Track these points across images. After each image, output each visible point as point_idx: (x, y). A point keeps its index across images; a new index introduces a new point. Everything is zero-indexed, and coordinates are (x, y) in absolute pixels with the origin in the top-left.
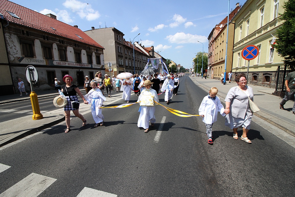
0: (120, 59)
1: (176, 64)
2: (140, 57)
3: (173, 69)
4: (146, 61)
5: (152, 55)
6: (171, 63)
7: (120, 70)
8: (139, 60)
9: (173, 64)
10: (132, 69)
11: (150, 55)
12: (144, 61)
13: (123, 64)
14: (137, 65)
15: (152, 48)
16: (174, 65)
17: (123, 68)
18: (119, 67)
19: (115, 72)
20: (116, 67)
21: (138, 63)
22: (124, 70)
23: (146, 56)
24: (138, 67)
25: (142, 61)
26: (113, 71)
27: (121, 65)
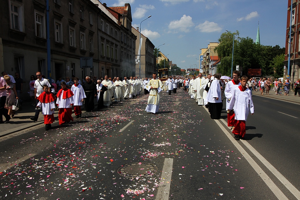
1: (168, 59)
4: (109, 36)
5: (125, 26)
6: (160, 55)
8: (86, 25)
9: (163, 59)
11: (121, 25)
12: (104, 36)
14: (78, 41)
15: (127, 9)
21: (83, 35)
23: (110, 22)
24: (81, 48)
25: (96, 33)
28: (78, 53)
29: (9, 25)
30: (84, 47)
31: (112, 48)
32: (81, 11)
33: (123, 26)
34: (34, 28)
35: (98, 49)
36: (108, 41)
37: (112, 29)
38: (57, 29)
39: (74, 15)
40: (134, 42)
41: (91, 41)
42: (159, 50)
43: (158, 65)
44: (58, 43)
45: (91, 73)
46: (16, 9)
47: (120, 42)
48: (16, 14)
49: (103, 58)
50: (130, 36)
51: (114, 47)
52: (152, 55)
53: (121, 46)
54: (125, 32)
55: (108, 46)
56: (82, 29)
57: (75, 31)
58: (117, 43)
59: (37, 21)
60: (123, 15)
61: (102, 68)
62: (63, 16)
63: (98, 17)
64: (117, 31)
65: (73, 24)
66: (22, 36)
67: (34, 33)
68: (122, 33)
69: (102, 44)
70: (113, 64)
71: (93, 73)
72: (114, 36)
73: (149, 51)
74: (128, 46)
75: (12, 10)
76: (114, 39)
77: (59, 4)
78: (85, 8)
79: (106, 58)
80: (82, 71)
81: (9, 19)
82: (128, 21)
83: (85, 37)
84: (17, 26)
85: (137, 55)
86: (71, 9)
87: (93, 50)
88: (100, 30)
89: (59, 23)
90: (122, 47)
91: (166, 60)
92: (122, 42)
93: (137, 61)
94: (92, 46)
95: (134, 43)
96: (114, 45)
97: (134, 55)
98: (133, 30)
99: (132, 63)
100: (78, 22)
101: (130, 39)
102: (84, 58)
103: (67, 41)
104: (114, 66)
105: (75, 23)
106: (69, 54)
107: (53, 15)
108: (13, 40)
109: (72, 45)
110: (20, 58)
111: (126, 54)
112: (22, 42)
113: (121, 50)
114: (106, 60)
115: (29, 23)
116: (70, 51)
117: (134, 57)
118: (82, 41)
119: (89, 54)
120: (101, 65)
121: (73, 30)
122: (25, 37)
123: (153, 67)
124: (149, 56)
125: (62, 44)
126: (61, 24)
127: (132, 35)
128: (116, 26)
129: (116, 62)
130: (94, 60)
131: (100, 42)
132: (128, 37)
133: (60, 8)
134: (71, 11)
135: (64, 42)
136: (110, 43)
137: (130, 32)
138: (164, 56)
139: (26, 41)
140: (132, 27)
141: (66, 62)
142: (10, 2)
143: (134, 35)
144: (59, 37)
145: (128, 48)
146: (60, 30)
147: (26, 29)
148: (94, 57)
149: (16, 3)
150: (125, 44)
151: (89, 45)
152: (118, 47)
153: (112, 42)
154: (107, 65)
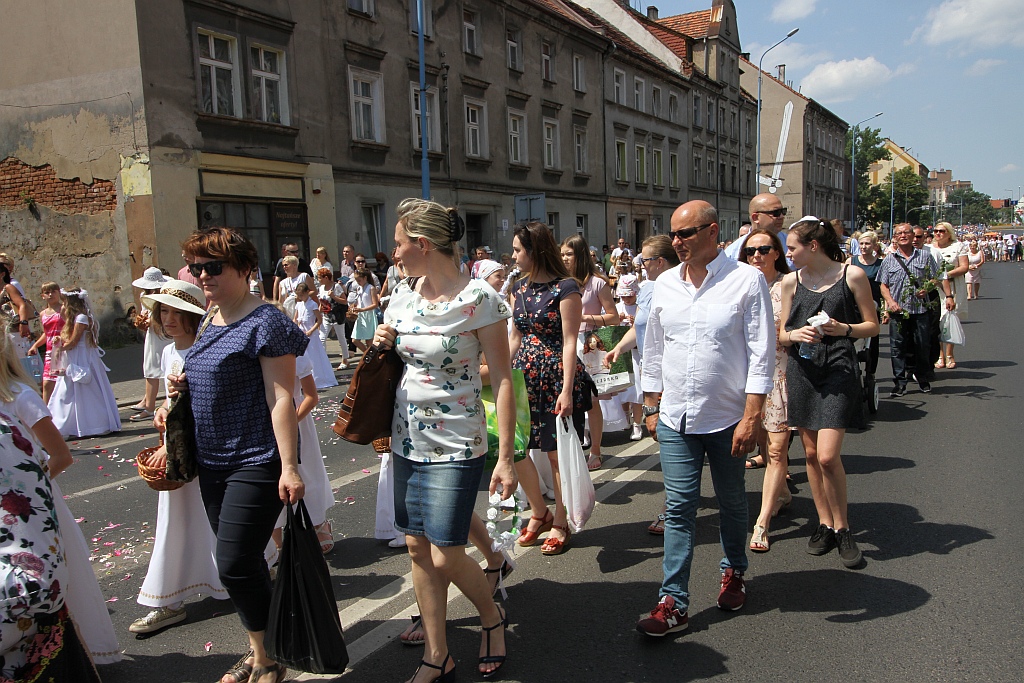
0: (234, 52)
1: (922, 167)
2: (577, 74)
3: (900, 197)
4: (647, 116)
5: (713, 75)
6: (883, 154)
7: (217, 185)
8: (562, 95)
9: (900, 165)
10: (455, 184)
11: (696, 73)
12: (628, 120)
13: (286, 121)
14: (537, 147)
15: (719, 17)
16: (908, 172)
17: (300, 159)
18: (199, 153)
19: (133, 203)
20: (146, 142)
21: (554, 126)
22: (299, 183)
23: (647, 72)
24: (547, 166)
25: (596, 115)
26: (114, 197)
27: (252, 125)
28: (535, 179)
29: (349, 132)
30: (554, 160)
31: (659, 153)
32: (548, 57)
33: (706, 78)
34: (409, 129)
35: (602, 163)
36: (640, 133)
37: (656, 91)
38: (474, 120)
39: (522, 73)
40: (749, 121)
41: (581, 141)
42: (880, 135)
43: (875, 190)
44: (474, 160)
46: (366, 89)
47: (691, 129)
48: (366, 101)
49: (624, 185)
50: (733, 103)
51: (664, 150)
52: (837, 157)
53: (694, 143)
54: (712, 94)
55: (641, 149)
56: (550, 109)
57: (525, 120)
58: (679, 135)
59: (417, 108)
60: (707, 39)
61: (620, 220)
62: (489, 84)
63: (606, 65)
64: (675, 94)
65: (518, 100)
66: (378, 153)
67: (410, 141)
68: (697, 98)
69: (620, 146)
70: (658, 202)
72: (663, 115)
73: (822, 143)
74: (723, 139)
75: (356, 92)
76: (666, 123)
77: (479, 52)
78: (558, 47)
79: (632, 186)
81: (348, 118)
82: (723, 54)
83: (558, 132)
84: (369, 133)
85: (774, 164)
86: (514, 59)
87: (586, 165)
88: (610, 103)
89: (480, 104)
90: (697, 146)
91: (911, 168)
92: (697, 130)
93: (773, 185)
94: (585, 155)
95: (752, 124)
96: (666, 141)
97: (748, 166)
98: (745, 82)
99: (739, 193)
100: (536, 93)
101: (734, 114)
102: (524, 198)
103: (501, 152)
104: (665, 210)
105: (524, 98)
106: (507, 186)
107: (461, 85)
108: (359, 166)
109: (516, 158)
110: (375, 207)
111: (715, 165)
112: (379, 169)
113: (695, 155)
114: (631, 191)
115: (398, 119)
116: (511, 178)
117: (748, 172)
118: (549, 145)
119: (572, 179)
120: (615, 209)
121: (521, 118)
122: (388, 155)
123: (840, 199)
124: (824, 162)
125: (488, 162)
126: (485, 106)
127: (741, 99)
128: (671, 82)
129: (672, 196)
130: (589, 195)
131: (612, 140)
132: (724, 110)
133: (482, 62)
134: (514, 65)
135: (491, 154)
136: (647, 137)
137: (734, 90)
138: (905, 155)
139: (390, 165)
140: (741, 72)
141: (498, 208)
142: (351, 75)
143: (750, 96)
144: (478, 141)
145: (723, 147)
146: (481, 122)
147: (389, 135)
148: (589, 188)
149: (366, 76)
150: (710, 134)
151: (573, 153)
152: (680, 145)
153: (658, 132)
154: (637, 208)
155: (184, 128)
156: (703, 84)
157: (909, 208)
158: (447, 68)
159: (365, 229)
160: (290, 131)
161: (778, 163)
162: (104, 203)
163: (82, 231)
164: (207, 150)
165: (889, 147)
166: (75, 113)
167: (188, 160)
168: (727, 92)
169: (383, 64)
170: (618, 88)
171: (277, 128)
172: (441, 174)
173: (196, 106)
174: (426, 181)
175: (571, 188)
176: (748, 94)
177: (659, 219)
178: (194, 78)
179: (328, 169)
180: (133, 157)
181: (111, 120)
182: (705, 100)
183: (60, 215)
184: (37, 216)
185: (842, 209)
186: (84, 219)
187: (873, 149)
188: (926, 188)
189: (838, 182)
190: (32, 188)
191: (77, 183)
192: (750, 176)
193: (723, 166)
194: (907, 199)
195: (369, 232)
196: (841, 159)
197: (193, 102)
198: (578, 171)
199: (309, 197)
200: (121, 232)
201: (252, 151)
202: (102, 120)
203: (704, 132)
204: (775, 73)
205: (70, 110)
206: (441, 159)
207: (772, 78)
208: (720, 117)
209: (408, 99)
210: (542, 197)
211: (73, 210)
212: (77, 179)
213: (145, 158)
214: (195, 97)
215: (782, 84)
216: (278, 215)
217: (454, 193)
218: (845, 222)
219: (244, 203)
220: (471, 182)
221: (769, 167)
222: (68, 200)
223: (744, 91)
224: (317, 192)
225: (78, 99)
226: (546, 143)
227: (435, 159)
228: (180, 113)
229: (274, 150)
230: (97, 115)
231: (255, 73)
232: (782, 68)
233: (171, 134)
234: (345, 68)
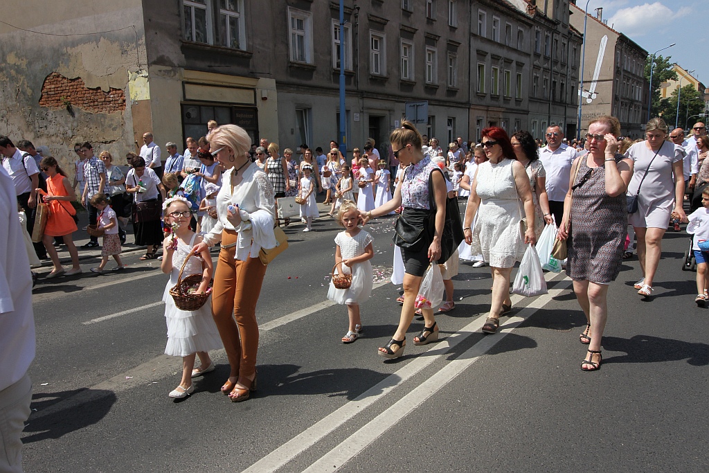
1: (700, 85)
2: (451, 14)
3: (683, 107)
4: (501, 45)
5: (550, 15)
6: (672, 76)
7: (195, 93)
8: (440, 30)
9: (683, 83)
10: (362, 94)
11: (538, 14)
12: (487, 48)
13: (243, 47)
14: (421, 67)
16: (689, 89)
17: (253, 75)
18: (182, 70)
19: (137, 105)
20: (146, 62)
21: (433, 52)
22: (252, 92)
23: (502, 13)
24: (427, 82)
25: (464, 44)
26: (124, 101)
27: (220, 50)
28: (419, 91)
29: (288, 56)
30: (433, 78)
31: (508, 72)
32: (430, 1)
33: (545, 17)
34: (330, 53)
35: (467, 80)
37: (508, 27)
38: (376, 47)
39: (411, 13)
40: (575, 49)
41: (453, 63)
42: (670, 62)
43: (665, 102)
44: (376, 76)
45: (450, 131)
46: (300, 24)
47: (532, 56)
48: (300, 33)
49: (482, 96)
50: (564, 36)
51: (513, 70)
52: (638, 77)
53: (534, 65)
54: (549, 29)
55: (496, 70)
56: (431, 39)
57: (413, 47)
58: (523, 59)
59: (336, 38)
61: (479, 121)
62: (388, 21)
63: (472, 7)
64: (521, 29)
65: (408, 33)
66: (307, 71)
67: (331, 62)
68: (537, 32)
69: (481, 67)
70: (507, 109)
71: (454, 132)
72: (513, 45)
73: (628, 66)
74: (556, 63)
75: (293, 27)
76: (515, 50)
79: (488, 97)
80: (429, 129)
81: (287, 45)
82: (558, 0)
83: (436, 57)
84: (302, 57)
85: (591, 82)
86: (406, 3)
87: (455, 81)
88: (475, 35)
89: (381, 36)
91: (692, 86)
92: (537, 56)
93: (590, 97)
94: (455, 74)
95: (577, 52)
96: (514, 64)
97: (573, 83)
98: (574, 21)
99: (566, 103)
100: (421, 28)
101: (564, 44)
102: (412, 105)
103: (395, 71)
104: (511, 114)
105: (413, 31)
106: (399, 96)
107: (368, 21)
108: (295, 80)
109: (406, 76)
110: (305, 110)
111: (549, 82)
112: (309, 82)
113: (535, 74)
114: (488, 101)
115: (322, 46)
116: (401, 90)
117: (573, 87)
118: (429, 66)
119: (445, 91)
120: (476, 114)
121: (410, 46)
122: (315, 73)
123: (639, 108)
124: (628, 80)
125: (385, 78)
126: (384, 37)
127: (570, 33)
128: (520, 20)
129: (516, 105)
130: (457, 103)
131: (475, 62)
132: (557, 41)
133: (383, 4)
134: (406, 7)
135: (388, 73)
136: (500, 61)
137: (565, 26)
138: (688, 76)
139: (316, 80)
140: (571, 13)
141: (391, 112)
142: (290, 14)
143: (577, 31)
144: (379, 63)
145: (555, 68)
146: (382, 48)
147: (316, 58)
148: (458, 98)
149: (300, 14)
150: (546, 59)
151: (447, 72)
152: (523, 68)
153: (508, 57)
154: (491, 113)
155: (173, 52)
156: (543, 21)
157: (689, 116)
158: (358, 8)
159: (298, 127)
160: (247, 54)
161: (594, 81)
162: (117, 105)
163: (103, 125)
164: (187, 68)
165: (677, 70)
166: (98, 41)
167: (175, 75)
168: (560, 28)
169: (313, 6)
170: (480, 24)
171: (238, 52)
172: (352, 87)
173: (181, 36)
174: (342, 92)
175: (445, 98)
176: (575, 30)
177: (506, 121)
178: (179, 15)
179: (272, 83)
180: (137, 72)
181: (122, 46)
182: (544, 33)
183: (88, 113)
184: (73, 115)
185: (640, 116)
186: (104, 116)
187: (665, 72)
188: (702, 101)
189: (638, 95)
190: (69, 94)
191: (99, 91)
192: (574, 90)
193: (555, 82)
194: (688, 109)
195: (300, 129)
196: (641, 78)
197: (179, 33)
198: (450, 86)
199: (259, 102)
200: (129, 126)
201: (220, 69)
202: (116, 45)
203: (542, 58)
204: (594, 14)
205: (94, 38)
206: (352, 76)
207: (592, 18)
208: (554, 46)
209: (330, 32)
210: (426, 104)
211: (96, 110)
212: (99, 88)
213: (145, 73)
214: (180, 29)
215: (600, 22)
216: (237, 115)
217: (361, 101)
218: (642, 125)
219: (214, 106)
220: (374, 93)
221: (588, 84)
222: (93, 103)
223: (572, 27)
224: (264, 99)
225: (99, 31)
226: (428, 64)
227: (349, 75)
228: (169, 41)
229: (235, 68)
230: (112, 42)
231: (222, 11)
232: (600, 10)
233: (163, 56)
234: (286, 9)
